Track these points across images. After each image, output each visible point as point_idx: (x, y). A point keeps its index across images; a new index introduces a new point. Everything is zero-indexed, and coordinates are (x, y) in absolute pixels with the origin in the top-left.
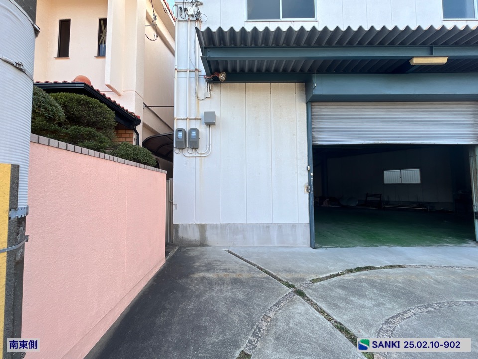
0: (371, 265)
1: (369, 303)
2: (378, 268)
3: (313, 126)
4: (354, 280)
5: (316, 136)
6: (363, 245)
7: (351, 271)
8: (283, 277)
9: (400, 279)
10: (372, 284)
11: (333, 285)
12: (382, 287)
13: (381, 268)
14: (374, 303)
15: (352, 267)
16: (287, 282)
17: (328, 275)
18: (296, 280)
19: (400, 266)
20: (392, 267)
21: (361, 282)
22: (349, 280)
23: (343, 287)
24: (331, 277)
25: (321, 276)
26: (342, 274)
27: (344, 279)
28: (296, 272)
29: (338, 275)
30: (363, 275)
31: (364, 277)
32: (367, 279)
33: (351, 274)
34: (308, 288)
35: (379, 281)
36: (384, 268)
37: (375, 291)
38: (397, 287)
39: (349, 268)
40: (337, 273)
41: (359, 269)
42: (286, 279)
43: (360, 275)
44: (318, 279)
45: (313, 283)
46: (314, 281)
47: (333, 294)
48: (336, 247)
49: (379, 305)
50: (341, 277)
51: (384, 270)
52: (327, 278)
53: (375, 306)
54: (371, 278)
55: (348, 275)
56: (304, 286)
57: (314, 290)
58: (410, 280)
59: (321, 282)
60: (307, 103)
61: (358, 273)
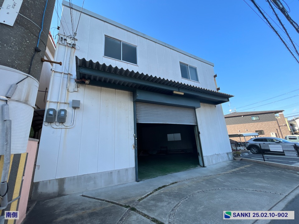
0: (165, 185)
1: (165, 204)
2: (168, 186)
3: (137, 114)
4: (158, 194)
5: (138, 119)
6: (161, 175)
7: (156, 190)
8: (122, 203)
9: (176, 188)
10: (165, 194)
11: (149, 200)
12: (169, 195)
13: (169, 185)
14: (167, 203)
15: (157, 188)
16: (125, 205)
17: (146, 195)
18: (130, 202)
19: (176, 182)
20: (173, 183)
21: (161, 195)
22: (156, 195)
23: (153, 200)
24: (148, 195)
25: (143, 197)
26: (153, 192)
27: (154, 195)
28: (130, 198)
29: (151, 194)
30: (162, 191)
31: (162, 192)
32: (163, 192)
33: (157, 192)
34: (137, 205)
35: (168, 192)
36: (170, 185)
37: (167, 197)
38: (175, 193)
39: (156, 189)
40: (150, 193)
41: (160, 188)
42: (125, 203)
43: (160, 191)
44: (141, 198)
45: (140, 201)
46: (139, 200)
47: (150, 204)
48: (149, 178)
49: (169, 204)
50: (152, 194)
52: (146, 197)
53: (167, 204)
54: (165, 191)
55: (156, 192)
56: (135, 204)
57: (140, 205)
58: (180, 188)
59: (143, 200)
60: (134, 102)
61: (160, 190)
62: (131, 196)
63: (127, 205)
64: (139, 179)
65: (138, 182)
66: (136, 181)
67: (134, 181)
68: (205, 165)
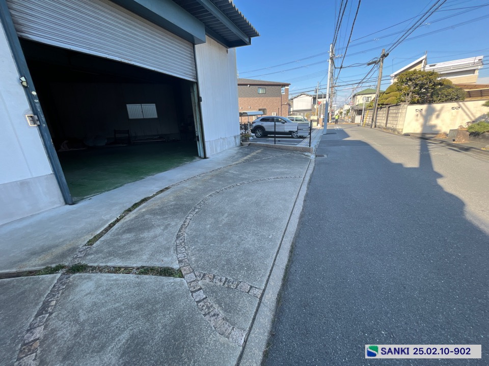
1: (158, 231)
2: (152, 197)
4: (136, 218)
6: (129, 181)
7: (129, 210)
9: (171, 198)
10: (153, 212)
11: (118, 234)
12: (161, 212)
13: (154, 196)
14: (162, 228)
15: (129, 206)
16: (47, 268)
17: (107, 225)
18: (63, 256)
19: (167, 188)
20: (162, 191)
21: (143, 216)
22: (132, 220)
23: (129, 230)
24: (111, 226)
25: (99, 232)
26: (122, 217)
27: (126, 222)
28: (57, 246)
29: (118, 221)
30: (142, 208)
31: (144, 210)
32: (147, 211)
33: (131, 213)
34: (86, 255)
35: (157, 207)
36: (156, 195)
37: (159, 217)
38: (171, 205)
39: (127, 208)
40: (116, 219)
41: (136, 205)
42: (42, 265)
43: (139, 210)
44: (95, 237)
45: (91, 245)
46: (90, 243)
48: (102, 192)
49: (166, 227)
50: (122, 221)
51: (158, 196)
52: (106, 230)
53: (164, 230)
54: (150, 208)
55: (129, 215)
56: (80, 255)
57: (97, 252)
58: (177, 196)
59: (102, 239)
62: (61, 240)
63: (54, 266)
64: (75, 199)
65: (73, 204)
66: (67, 203)
67: (59, 205)
68: (207, 156)
